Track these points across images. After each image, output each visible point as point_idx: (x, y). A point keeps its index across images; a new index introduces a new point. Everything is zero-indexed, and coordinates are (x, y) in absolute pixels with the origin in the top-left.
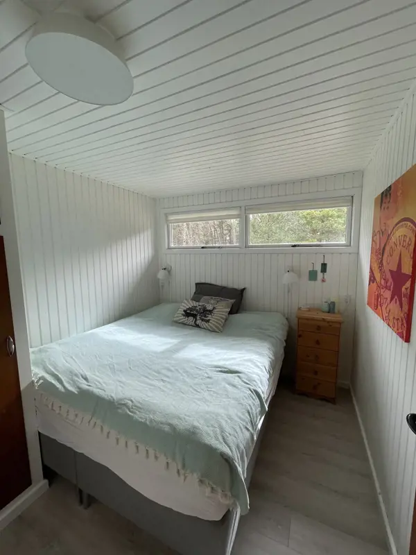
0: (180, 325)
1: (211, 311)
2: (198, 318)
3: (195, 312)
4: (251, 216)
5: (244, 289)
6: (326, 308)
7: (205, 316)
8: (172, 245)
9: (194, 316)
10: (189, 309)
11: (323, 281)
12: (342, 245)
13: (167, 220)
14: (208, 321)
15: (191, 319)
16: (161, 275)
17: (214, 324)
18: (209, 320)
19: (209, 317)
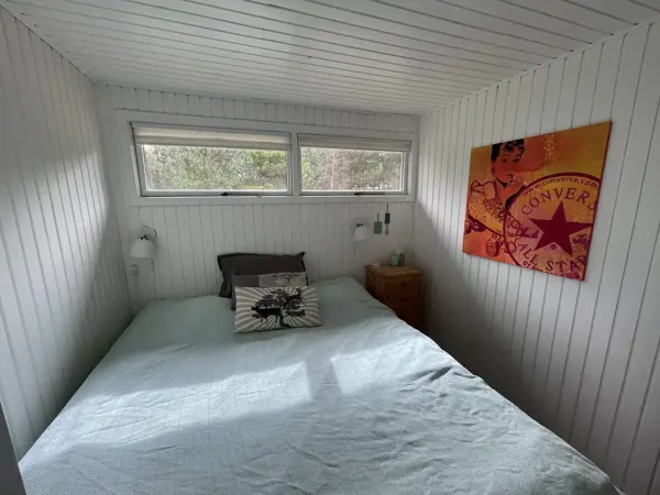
0: (254, 335)
1: (298, 297)
2: (284, 312)
3: (273, 306)
4: (303, 149)
5: (303, 254)
6: (395, 261)
7: (296, 308)
8: (149, 189)
9: (276, 312)
10: (261, 302)
11: (387, 232)
12: (400, 194)
13: (134, 137)
14: (302, 313)
15: (272, 319)
16: (140, 250)
17: (313, 316)
18: (303, 311)
19: (302, 307)
